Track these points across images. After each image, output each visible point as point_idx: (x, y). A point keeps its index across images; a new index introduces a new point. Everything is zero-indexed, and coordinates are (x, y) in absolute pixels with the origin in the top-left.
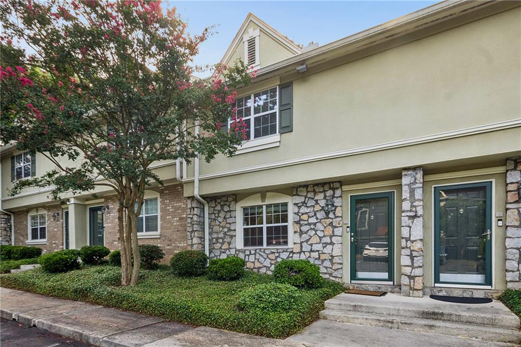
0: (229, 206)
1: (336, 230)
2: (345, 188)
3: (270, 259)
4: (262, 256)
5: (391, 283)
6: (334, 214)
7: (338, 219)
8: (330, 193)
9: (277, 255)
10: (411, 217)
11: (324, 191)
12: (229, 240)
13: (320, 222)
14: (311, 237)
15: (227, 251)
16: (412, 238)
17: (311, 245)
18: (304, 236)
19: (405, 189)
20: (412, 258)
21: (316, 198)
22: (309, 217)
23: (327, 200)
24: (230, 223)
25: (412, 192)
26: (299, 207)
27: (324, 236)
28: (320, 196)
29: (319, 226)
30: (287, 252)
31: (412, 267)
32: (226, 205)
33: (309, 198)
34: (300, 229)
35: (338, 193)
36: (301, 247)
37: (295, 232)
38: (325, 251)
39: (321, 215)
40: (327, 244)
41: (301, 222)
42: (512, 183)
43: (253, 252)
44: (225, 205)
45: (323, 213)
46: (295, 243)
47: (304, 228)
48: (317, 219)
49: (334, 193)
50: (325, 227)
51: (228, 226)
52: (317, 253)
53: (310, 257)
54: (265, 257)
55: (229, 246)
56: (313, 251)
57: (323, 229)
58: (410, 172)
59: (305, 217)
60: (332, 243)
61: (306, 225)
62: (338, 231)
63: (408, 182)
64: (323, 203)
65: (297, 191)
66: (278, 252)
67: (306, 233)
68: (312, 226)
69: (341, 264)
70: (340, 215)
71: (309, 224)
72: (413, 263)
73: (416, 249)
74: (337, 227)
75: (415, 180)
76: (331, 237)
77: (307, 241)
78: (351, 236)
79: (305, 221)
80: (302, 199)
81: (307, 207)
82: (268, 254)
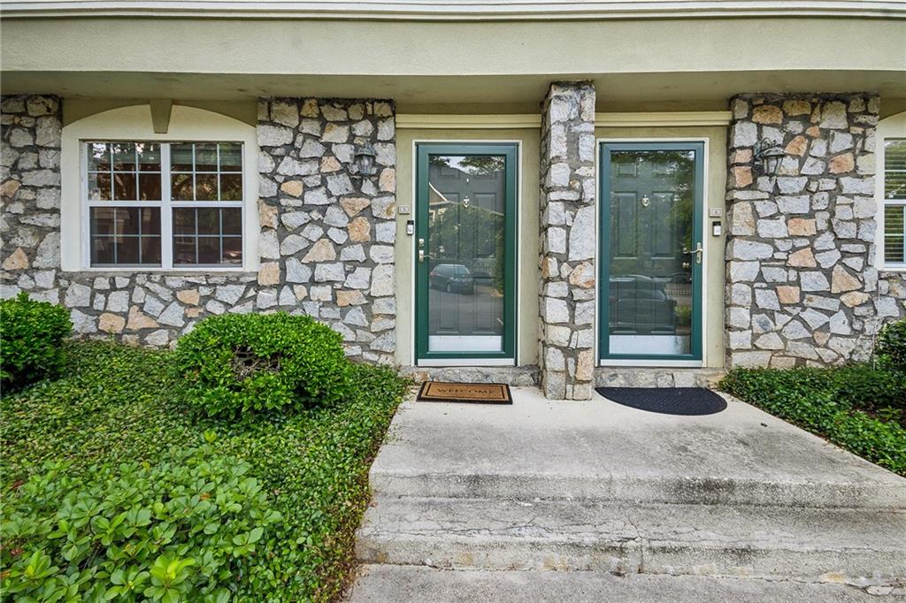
0: (33, 131)
1: (379, 227)
2: (404, 120)
3: (181, 304)
4: (155, 294)
5: (510, 362)
6: (376, 185)
7: (386, 200)
8: (363, 128)
9: (205, 291)
10: (571, 205)
11: (349, 122)
12: (31, 241)
13: (337, 204)
14: (312, 243)
15: (24, 277)
16: (573, 256)
17: (312, 265)
18: (289, 239)
19: (557, 132)
20: (571, 303)
21: (326, 138)
22: (306, 188)
23: (357, 147)
24: (34, 189)
25: (573, 141)
26: (278, 159)
27: (349, 243)
28: (337, 135)
29: (335, 215)
30: (237, 283)
31: (571, 325)
32: (20, 126)
33: (307, 136)
34: (281, 222)
35: (386, 131)
36: (283, 270)
37: (265, 228)
38: (351, 282)
39: (339, 185)
40: (354, 264)
41: (283, 202)
42: (742, 148)
43: (122, 282)
44: (14, 126)
45: (344, 180)
46: (263, 260)
47: (292, 219)
48: (329, 195)
49: (376, 130)
50: (351, 220)
51: (28, 195)
52: (329, 287)
53: (307, 298)
54: (166, 295)
55: (31, 261)
56: (317, 283)
57: (344, 223)
58: (568, 93)
59: (294, 188)
60: (369, 263)
61: (297, 209)
62: (385, 232)
63: (564, 118)
64: (345, 153)
65: (269, 111)
66: (208, 285)
67: (298, 231)
68: (315, 215)
69: (393, 317)
70: (391, 189)
71: (308, 209)
72: (572, 316)
73: (581, 282)
74: (383, 221)
75: (580, 113)
76: (367, 245)
77: (300, 255)
78: (418, 247)
79: (295, 197)
80: (285, 137)
81: (300, 159)
82: (174, 292)
